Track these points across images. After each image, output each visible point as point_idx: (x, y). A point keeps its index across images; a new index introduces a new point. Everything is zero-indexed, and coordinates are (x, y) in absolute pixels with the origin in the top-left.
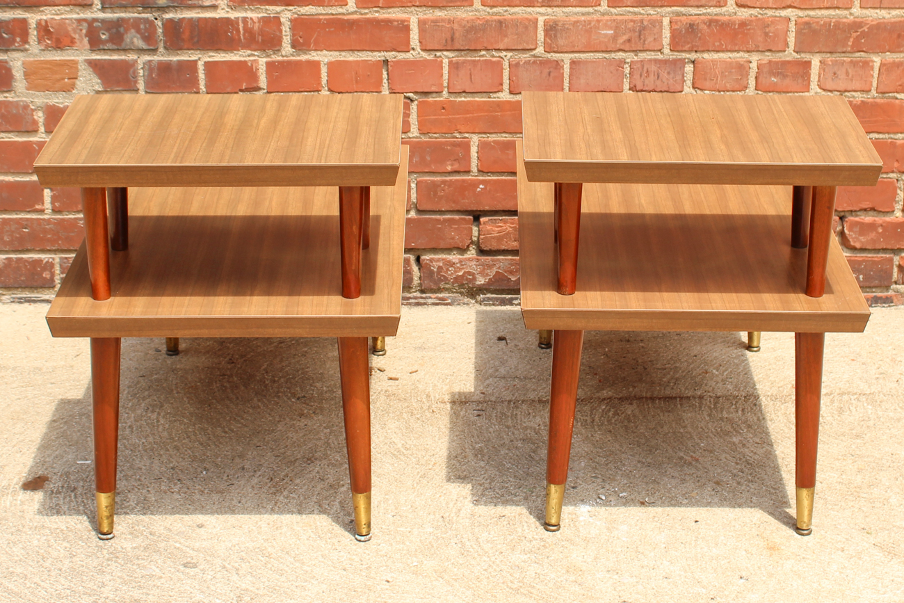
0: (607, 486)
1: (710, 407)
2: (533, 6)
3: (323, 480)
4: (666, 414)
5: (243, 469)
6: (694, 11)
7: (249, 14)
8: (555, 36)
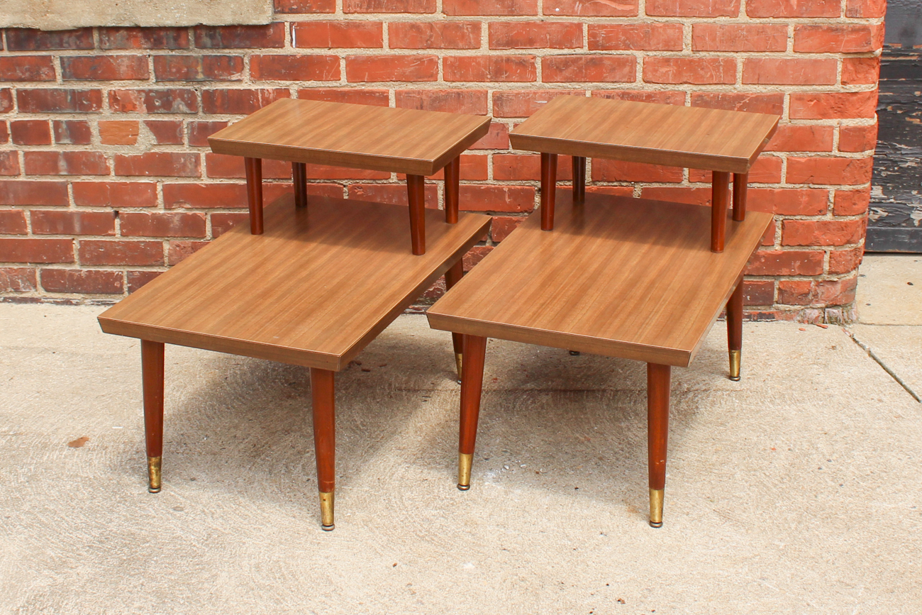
0: (513, 459)
1: (609, 399)
2: (484, 82)
3: (294, 448)
4: (573, 403)
5: (235, 437)
6: (610, 86)
7: (266, 87)
8: (502, 105)
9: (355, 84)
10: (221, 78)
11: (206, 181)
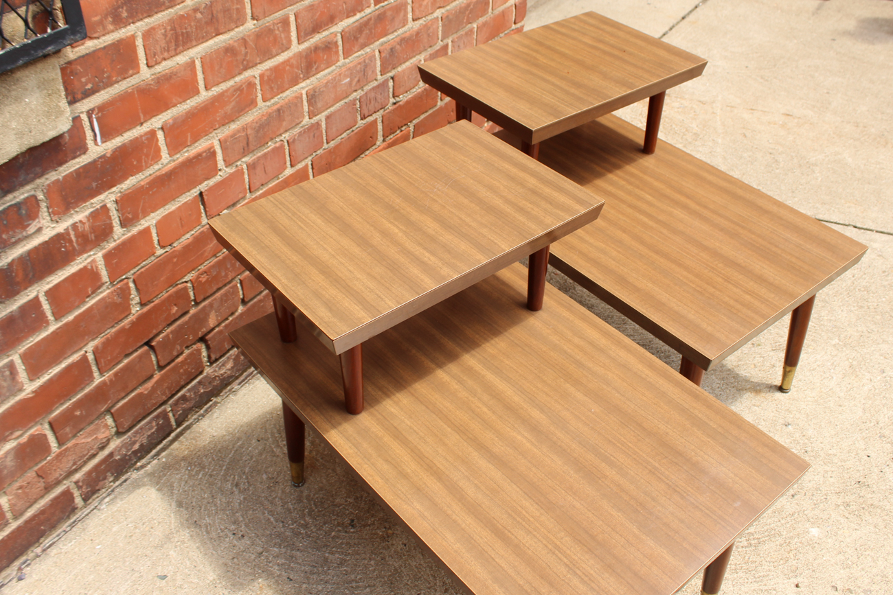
2: (298, 84)
6: (391, 37)
7: (77, 218)
8: (315, 102)
9: (178, 156)
10: (13, 240)
11: (30, 388)
